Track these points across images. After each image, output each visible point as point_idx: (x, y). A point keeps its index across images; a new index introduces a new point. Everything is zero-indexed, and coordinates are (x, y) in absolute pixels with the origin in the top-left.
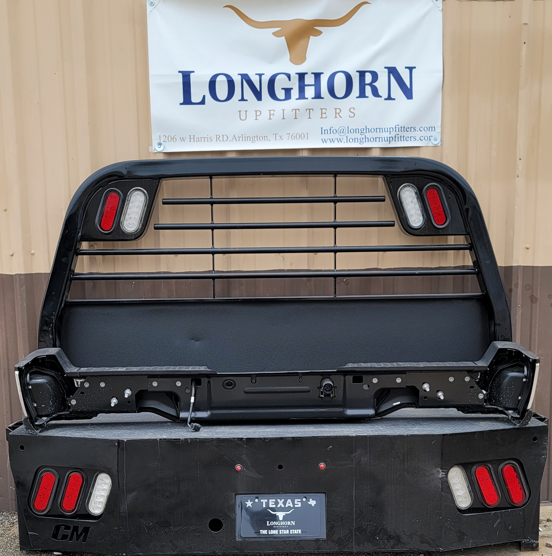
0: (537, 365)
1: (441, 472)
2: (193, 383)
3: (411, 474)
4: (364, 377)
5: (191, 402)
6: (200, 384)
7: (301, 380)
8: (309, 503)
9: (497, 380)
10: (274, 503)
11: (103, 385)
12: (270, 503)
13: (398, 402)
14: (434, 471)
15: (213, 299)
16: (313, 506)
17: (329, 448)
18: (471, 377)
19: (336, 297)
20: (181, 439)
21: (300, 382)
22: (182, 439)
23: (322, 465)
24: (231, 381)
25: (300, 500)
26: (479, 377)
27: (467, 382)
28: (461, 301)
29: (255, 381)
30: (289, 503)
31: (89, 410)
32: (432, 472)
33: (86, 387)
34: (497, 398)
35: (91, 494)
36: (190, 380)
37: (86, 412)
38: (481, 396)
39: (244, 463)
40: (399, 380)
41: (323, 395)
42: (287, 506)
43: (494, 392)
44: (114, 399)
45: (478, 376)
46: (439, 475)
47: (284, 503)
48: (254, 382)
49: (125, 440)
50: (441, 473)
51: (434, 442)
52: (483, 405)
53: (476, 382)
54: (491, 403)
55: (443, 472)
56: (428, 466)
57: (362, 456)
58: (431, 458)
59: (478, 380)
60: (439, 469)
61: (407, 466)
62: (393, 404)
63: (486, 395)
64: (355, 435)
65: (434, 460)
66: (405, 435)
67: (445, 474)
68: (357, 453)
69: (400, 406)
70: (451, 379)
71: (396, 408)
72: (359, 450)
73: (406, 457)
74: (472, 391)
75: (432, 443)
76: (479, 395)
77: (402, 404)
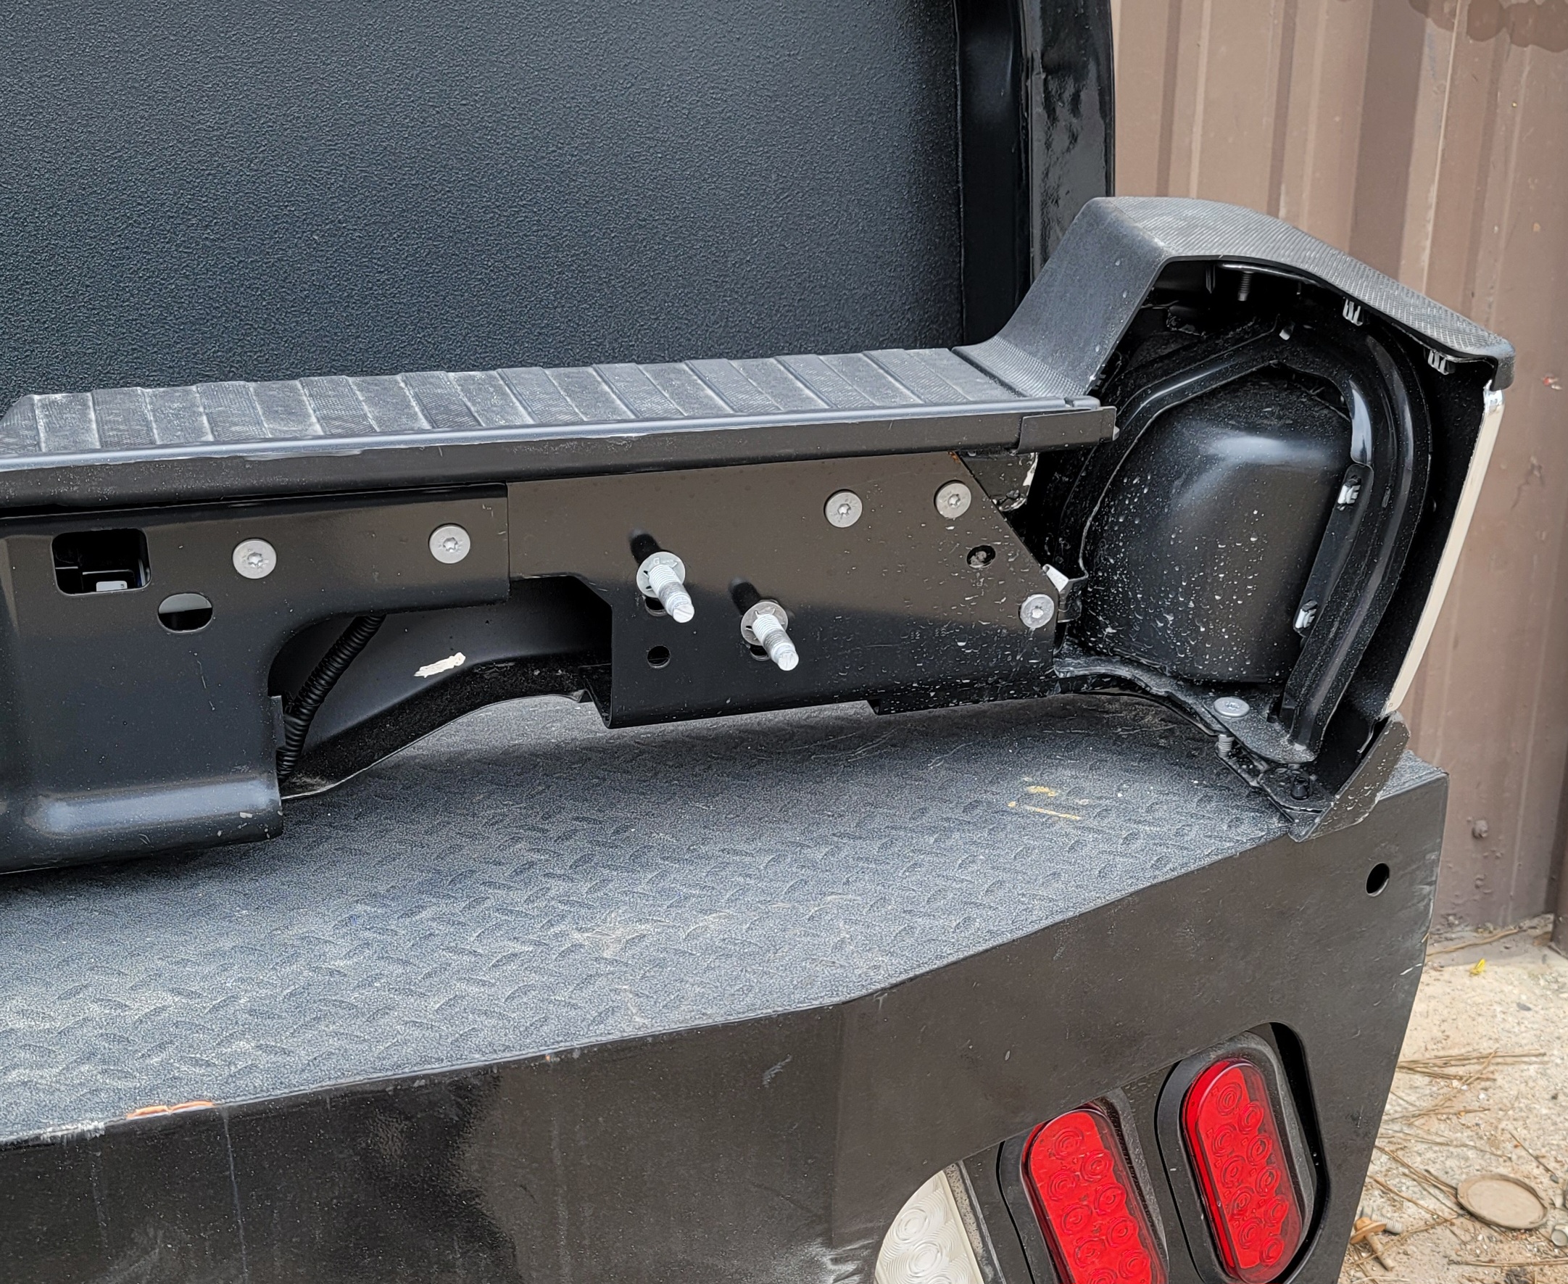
0: (1493, 399)
1: (831, 1266)
9: (1138, 488)
13: (455, 651)
18: (981, 484)
26: (1028, 481)
27: (950, 522)
34: (1138, 609)
38: (1039, 608)
43: (1114, 568)
45: (1023, 476)
50: (832, 1272)
51: (778, 1066)
52: (1044, 669)
53: (1005, 514)
54: (1091, 642)
55: (835, 1261)
56: (735, 1247)
57: (192, 1277)
58: (753, 1189)
59: (1023, 501)
60: (816, 1249)
61: (572, 1276)
62: (418, 674)
63: (1065, 601)
64: (101, 1125)
65: (778, 1195)
66: (548, 1058)
67: (852, 1274)
68: (142, 1262)
69: (469, 683)
70: (843, 510)
71: (439, 701)
72: (151, 1234)
73: (563, 1213)
74: (982, 580)
75: (765, 1083)
76: (1024, 605)
77: (477, 666)
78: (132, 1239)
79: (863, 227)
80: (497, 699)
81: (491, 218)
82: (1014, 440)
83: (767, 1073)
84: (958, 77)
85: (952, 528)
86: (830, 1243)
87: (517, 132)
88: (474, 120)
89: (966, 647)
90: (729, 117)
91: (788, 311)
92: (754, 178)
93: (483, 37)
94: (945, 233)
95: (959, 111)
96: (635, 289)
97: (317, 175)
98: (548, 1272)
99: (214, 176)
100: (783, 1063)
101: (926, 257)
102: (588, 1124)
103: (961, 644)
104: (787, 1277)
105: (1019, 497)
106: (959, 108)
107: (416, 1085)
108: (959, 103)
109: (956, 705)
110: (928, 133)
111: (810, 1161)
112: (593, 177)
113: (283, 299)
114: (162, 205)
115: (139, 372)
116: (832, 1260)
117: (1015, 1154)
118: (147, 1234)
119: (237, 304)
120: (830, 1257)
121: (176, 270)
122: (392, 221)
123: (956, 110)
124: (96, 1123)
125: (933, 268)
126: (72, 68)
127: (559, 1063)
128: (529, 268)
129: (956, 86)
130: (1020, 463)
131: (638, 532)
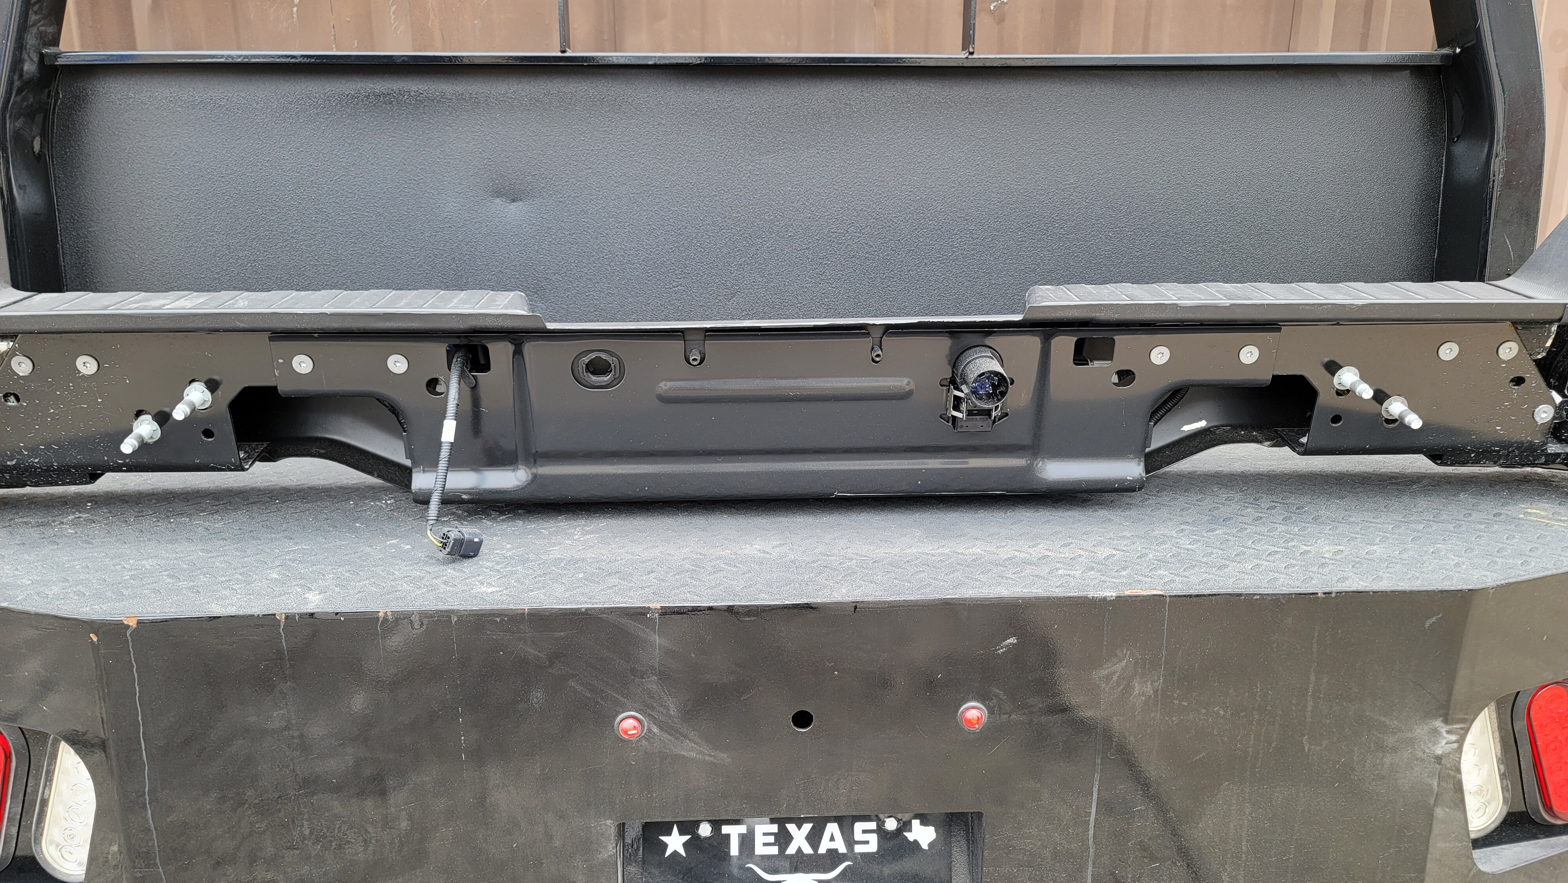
1: (1445, 735)
2: (454, 360)
3: (1325, 743)
4: (1122, 341)
5: (443, 440)
6: (486, 368)
7: (878, 356)
8: (910, 836)
10: (771, 839)
11: (87, 366)
12: (759, 839)
13: (1201, 420)
14: (1420, 731)
15: (560, 54)
16: (925, 846)
17: (1006, 646)
18: (1523, 343)
19: (975, 56)
20: (381, 614)
21: (877, 362)
22: (386, 613)
23: (974, 711)
24: (604, 356)
25: (873, 825)
26: (1549, 345)
27: (1504, 362)
28: (1367, 79)
29: (699, 359)
30: (832, 839)
31: (52, 463)
32: (1409, 735)
33: (21, 374)
35: (44, 803)
36: (440, 350)
37: (40, 468)
38: (1545, 412)
39: (653, 709)
40: (1249, 355)
41: (960, 411)
42: (822, 850)
44: (143, 421)
45: (1547, 342)
46: (1435, 744)
47: (814, 838)
48: (695, 360)
49: (133, 623)
50: (1445, 738)
51: (1434, 619)
52: (1542, 446)
53: (1535, 361)
54: (1564, 436)
55: (1448, 732)
56: (1397, 714)
57: (1138, 677)
58: (1411, 684)
59: (1544, 354)
60: (1438, 723)
61: (1312, 713)
62: (1182, 429)
63: (1559, 408)
64: (1114, 595)
65: (1424, 689)
66: (1319, 594)
67: (1454, 742)
68: (1118, 665)
69: (1209, 435)
70: (1448, 352)
71: (1193, 442)
72: (1125, 652)
73: (1313, 678)
74: (1516, 394)
75: (1426, 626)
76: (1537, 410)
77: (1212, 427)
78: (1116, 653)
79: (1383, 236)
80: (1225, 443)
81: (1194, 228)
82: (1558, 317)
83: (1428, 621)
84: (1444, 163)
85: (1504, 365)
86: (1446, 721)
87: (1212, 187)
88: (1192, 182)
89: (1500, 430)
90: (1319, 182)
91: (1337, 277)
92: (1328, 211)
93: (1202, 143)
94: (1427, 240)
95: (1443, 179)
96: (1259, 263)
97: (1116, 206)
98: (1300, 708)
99: (1069, 205)
100: (1437, 617)
101: (1416, 252)
102: (1333, 633)
103: (1498, 428)
104: (1421, 736)
105: (1542, 352)
106: (1443, 178)
107: (1255, 598)
108: (1443, 175)
109: (1484, 463)
110: (1424, 190)
111: (1443, 674)
112: (1246, 209)
113: (1091, 263)
114: (1044, 218)
115: (1020, 293)
116: (1446, 731)
117: (1523, 702)
118: (1123, 652)
119: (1069, 264)
120: (1445, 729)
121: (1045, 247)
122: (1147, 228)
123: (1441, 179)
124: (1112, 593)
125: (1419, 258)
126: (1016, 157)
127: (1324, 598)
128: (1208, 252)
129: (1442, 168)
130: (1546, 334)
131: (1326, 360)
